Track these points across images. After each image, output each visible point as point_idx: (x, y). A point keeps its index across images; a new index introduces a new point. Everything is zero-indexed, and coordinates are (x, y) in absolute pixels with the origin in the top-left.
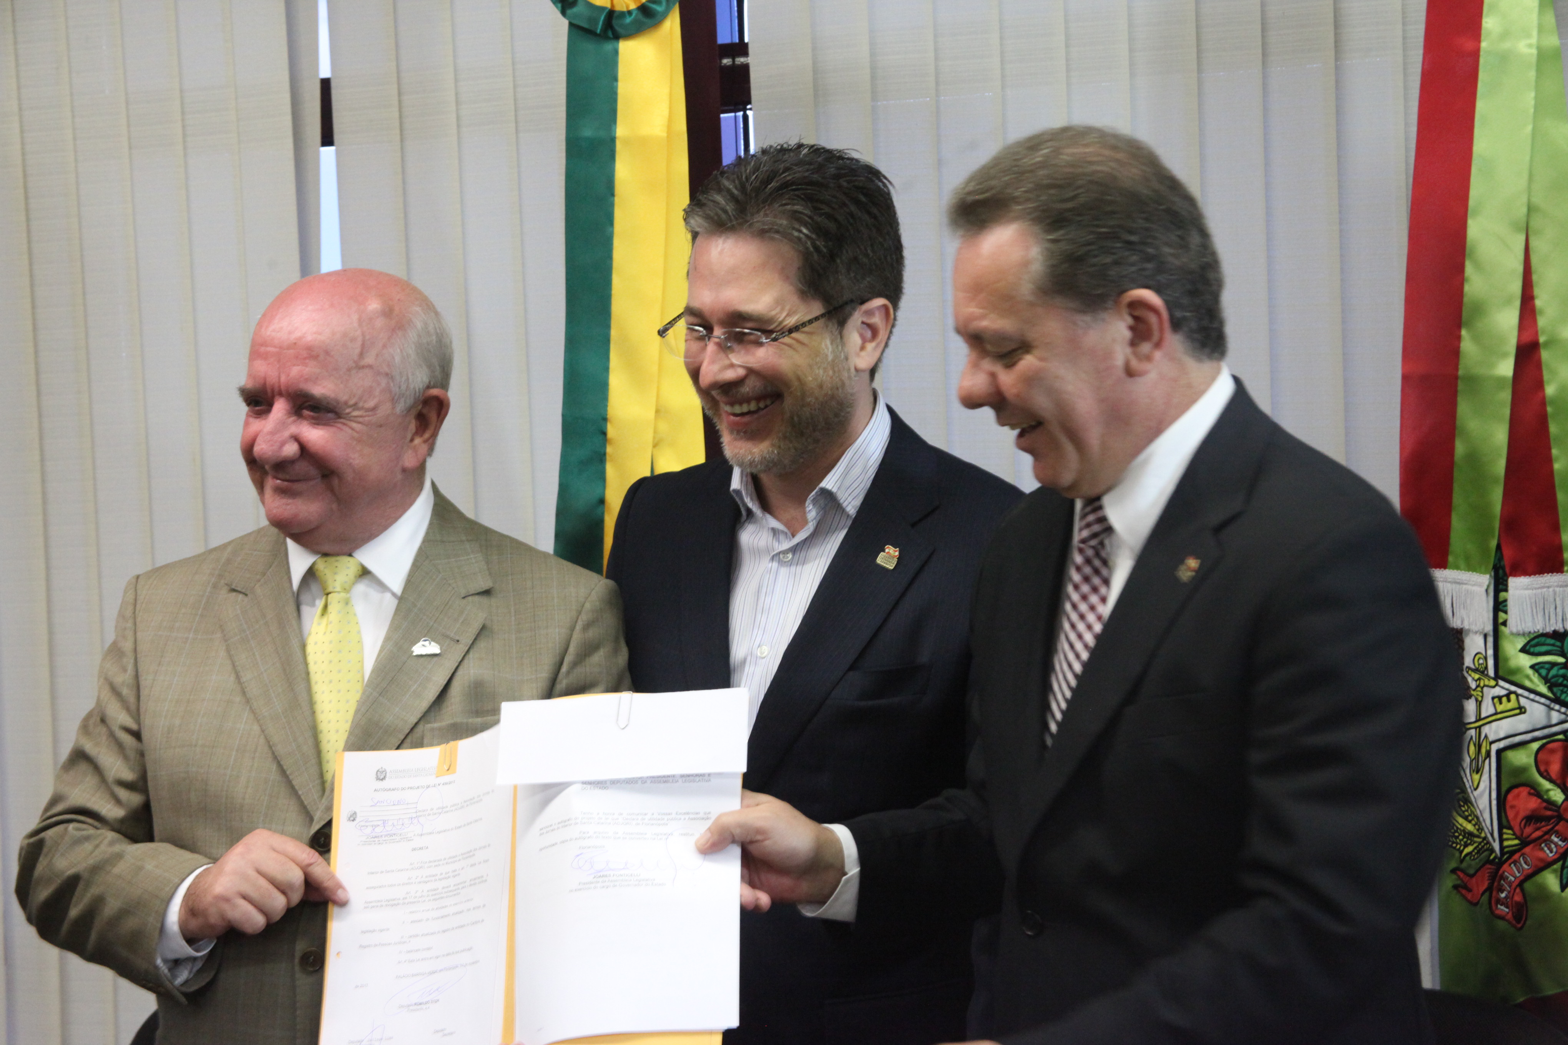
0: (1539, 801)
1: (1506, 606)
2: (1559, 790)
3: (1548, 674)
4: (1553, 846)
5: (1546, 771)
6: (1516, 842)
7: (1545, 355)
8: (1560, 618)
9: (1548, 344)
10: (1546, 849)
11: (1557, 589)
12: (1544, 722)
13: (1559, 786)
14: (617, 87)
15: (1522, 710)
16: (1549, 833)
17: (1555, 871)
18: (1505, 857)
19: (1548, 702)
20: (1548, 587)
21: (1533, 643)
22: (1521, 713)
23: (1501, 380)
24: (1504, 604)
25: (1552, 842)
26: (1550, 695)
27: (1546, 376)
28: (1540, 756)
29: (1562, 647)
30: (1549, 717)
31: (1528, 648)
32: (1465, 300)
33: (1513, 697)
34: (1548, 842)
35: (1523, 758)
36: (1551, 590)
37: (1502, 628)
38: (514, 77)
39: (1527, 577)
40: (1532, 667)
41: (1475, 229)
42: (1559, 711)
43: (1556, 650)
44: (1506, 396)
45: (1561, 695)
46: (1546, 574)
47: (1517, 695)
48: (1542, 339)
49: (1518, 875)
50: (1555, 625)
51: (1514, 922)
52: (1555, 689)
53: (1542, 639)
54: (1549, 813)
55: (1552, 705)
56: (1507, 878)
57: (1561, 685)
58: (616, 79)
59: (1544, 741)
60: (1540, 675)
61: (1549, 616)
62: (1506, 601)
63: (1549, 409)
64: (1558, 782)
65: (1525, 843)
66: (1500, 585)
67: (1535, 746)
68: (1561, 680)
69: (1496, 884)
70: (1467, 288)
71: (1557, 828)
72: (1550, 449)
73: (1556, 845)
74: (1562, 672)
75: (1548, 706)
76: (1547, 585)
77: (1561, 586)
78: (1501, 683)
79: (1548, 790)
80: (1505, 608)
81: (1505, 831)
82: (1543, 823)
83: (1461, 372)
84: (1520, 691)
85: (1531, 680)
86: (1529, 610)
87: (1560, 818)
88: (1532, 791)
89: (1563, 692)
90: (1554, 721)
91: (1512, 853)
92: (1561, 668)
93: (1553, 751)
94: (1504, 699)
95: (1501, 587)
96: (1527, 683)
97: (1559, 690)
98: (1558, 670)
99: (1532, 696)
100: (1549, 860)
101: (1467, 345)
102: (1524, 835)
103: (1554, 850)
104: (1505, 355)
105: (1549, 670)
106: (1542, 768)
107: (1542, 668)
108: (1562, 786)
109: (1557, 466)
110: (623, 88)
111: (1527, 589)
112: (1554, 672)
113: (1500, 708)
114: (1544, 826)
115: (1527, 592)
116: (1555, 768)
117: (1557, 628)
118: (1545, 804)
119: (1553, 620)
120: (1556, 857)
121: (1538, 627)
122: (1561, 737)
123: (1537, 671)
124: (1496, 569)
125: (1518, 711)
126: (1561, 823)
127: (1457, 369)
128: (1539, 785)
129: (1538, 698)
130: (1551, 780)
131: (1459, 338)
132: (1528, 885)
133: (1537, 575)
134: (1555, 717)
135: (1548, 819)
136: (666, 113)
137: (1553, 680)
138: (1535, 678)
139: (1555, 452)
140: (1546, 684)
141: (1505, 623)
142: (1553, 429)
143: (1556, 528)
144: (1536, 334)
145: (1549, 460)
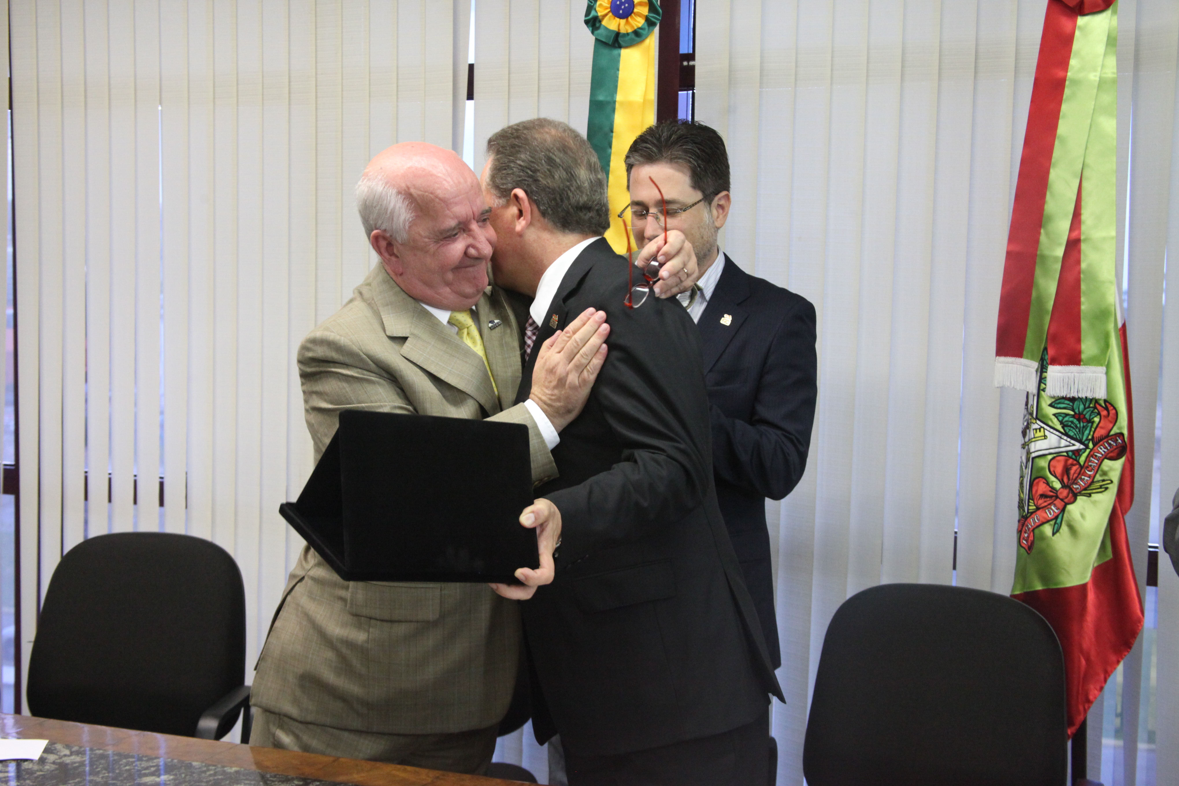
0: (1048, 487)
1: (1046, 381)
2: (1059, 482)
3: (1062, 420)
4: (1052, 511)
5: (1054, 472)
6: (1034, 507)
7: (1083, 246)
8: (1076, 391)
9: (1086, 240)
10: (1048, 513)
11: (1076, 374)
12: (1056, 445)
13: (1059, 480)
14: (618, 74)
15: (1045, 437)
16: (1050, 504)
17: (1051, 525)
18: (1029, 515)
19: (1060, 435)
20: (1072, 373)
21: (1057, 402)
22: (1045, 439)
23: (1056, 258)
24: (1045, 379)
25: (1052, 509)
26: (1062, 430)
27: (1082, 257)
28: (1052, 463)
29: (1073, 406)
30: (1059, 443)
31: (1053, 404)
32: (1045, 213)
33: (1042, 430)
34: (1049, 509)
35: (1043, 463)
36: (1073, 374)
37: (1042, 392)
38: (569, 67)
39: (1060, 366)
40: (1054, 415)
41: (1054, 175)
42: (1066, 441)
43: (1069, 407)
44: (1058, 266)
45: (1069, 431)
46: (1071, 366)
47: (1044, 429)
48: (1082, 237)
49: (1033, 525)
50: (1073, 394)
51: (1027, 550)
52: (1066, 428)
53: (1062, 401)
54: (1051, 494)
55: (1063, 436)
56: (1028, 526)
57: (1070, 426)
58: (618, 70)
59: (1055, 455)
60: (1058, 419)
61: (1071, 388)
62: (1046, 378)
63: (1082, 276)
64: (1059, 478)
65: (1038, 509)
66: (1042, 369)
67: (1050, 457)
68: (1070, 423)
69: (1024, 529)
70: (1046, 207)
71: (1055, 502)
72: (1080, 297)
73: (1053, 511)
74: (1071, 419)
75: (1061, 438)
76: (1070, 371)
77: (1078, 373)
78: (1038, 422)
79: (1053, 482)
80: (1044, 382)
81: (1031, 501)
82: (1048, 499)
83: (1038, 253)
84: (1045, 427)
85: (1052, 422)
86: (1059, 384)
87: (1057, 497)
88: (1045, 481)
89: (1070, 430)
90: (1062, 445)
91: (1032, 513)
92: (1071, 417)
93: (1059, 461)
94: (1038, 431)
95: (1044, 370)
96: (1050, 423)
97: (1068, 429)
98: (1069, 418)
99: (1052, 430)
100: (1049, 519)
101: (1043, 238)
102: (1038, 505)
103: (1052, 513)
104: (1060, 245)
105: (1064, 418)
106: (1052, 469)
107: (1061, 416)
108: (1061, 480)
109: (1083, 307)
110: (622, 74)
111: (1059, 372)
112: (1066, 419)
113: (1036, 435)
114: (1048, 501)
115: (1059, 374)
116: (1059, 470)
117: (1074, 396)
118: (1050, 489)
119: (1072, 391)
120: (1054, 517)
121: (1063, 394)
122: (1065, 454)
123: (1057, 417)
124: (1042, 360)
125: (1043, 438)
126: (1058, 500)
127: (1036, 250)
128: (1048, 478)
129: (1054, 432)
130: (1056, 477)
131: (1039, 233)
132: (1036, 531)
133: (1066, 366)
134: (1063, 443)
135: (1051, 497)
136: (644, 89)
137: (1065, 423)
138: (1055, 420)
139: (1083, 299)
140: (1061, 424)
141: (1044, 390)
142: (1083, 287)
143: (1079, 341)
144: (1080, 234)
145: (1079, 303)
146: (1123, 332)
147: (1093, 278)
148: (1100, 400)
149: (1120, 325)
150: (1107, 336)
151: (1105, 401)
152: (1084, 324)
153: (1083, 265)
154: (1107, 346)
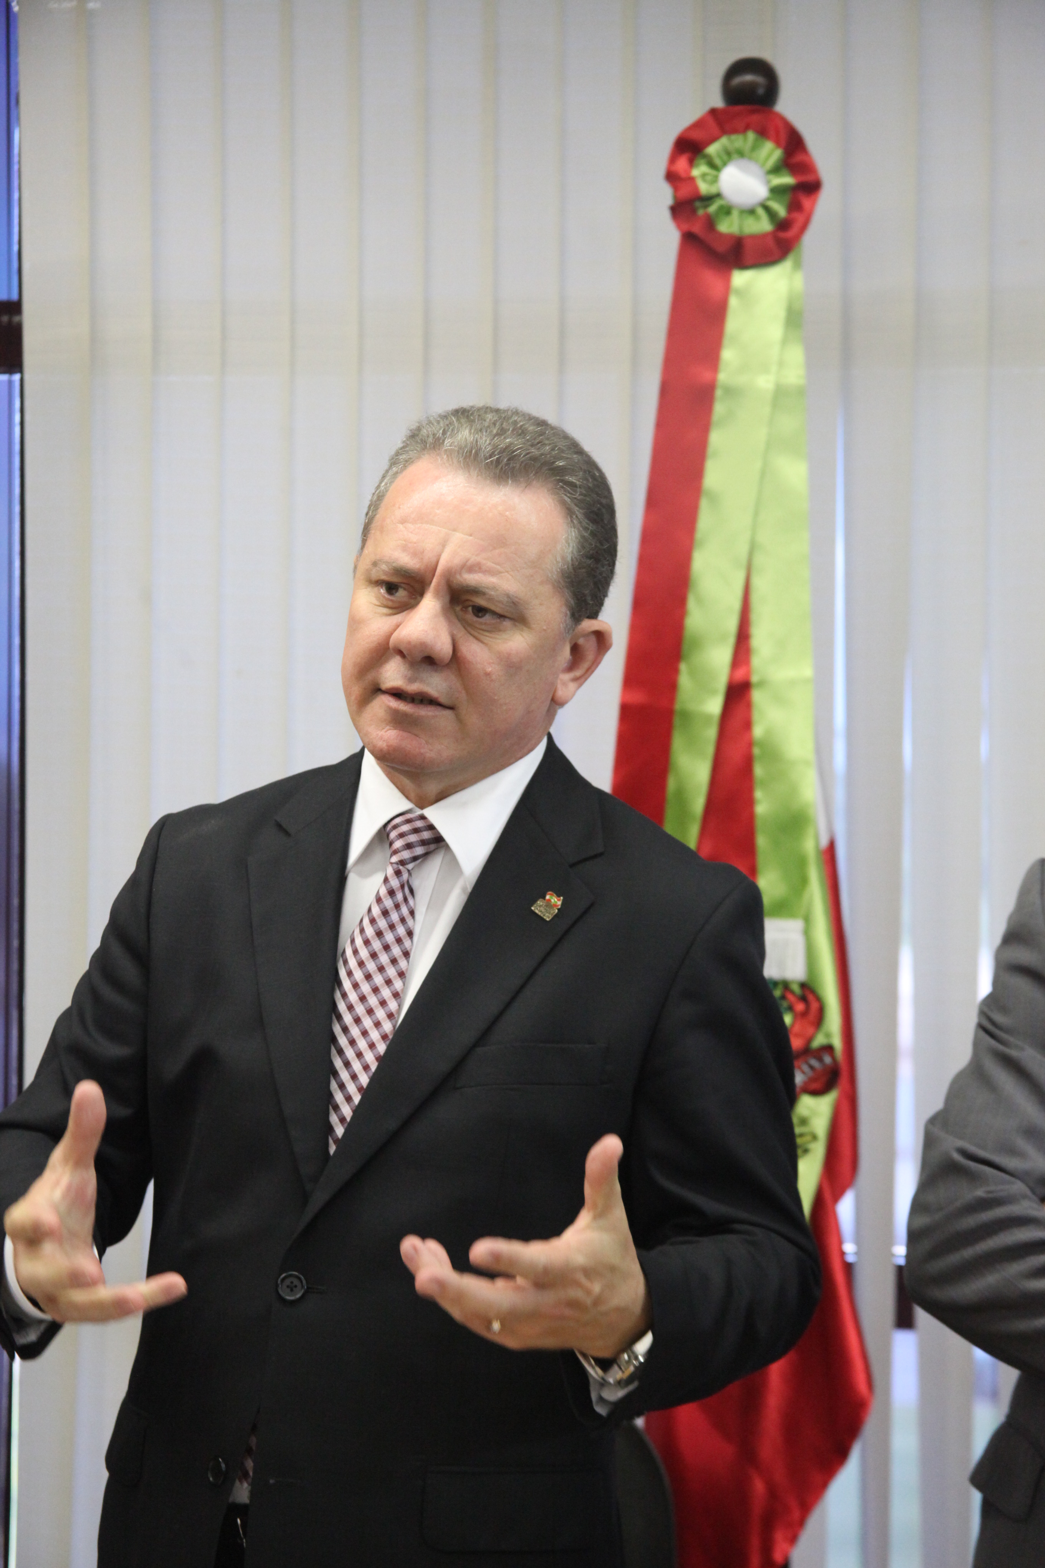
7: (756, 696)
9: (760, 684)
23: (708, 718)
27: (756, 716)
32: (683, 633)
41: (698, 562)
44: (711, 733)
48: (755, 679)
63: (756, 751)
70: (688, 622)
72: (752, 790)
83: (676, 706)
101: (684, 680)
104: (714, 692)
109: (759, 809)
127: (673, 702)
131: (677, 671)
139: (758, 794)
142: (759, 771)
143: (753, 870)
144: (748, 673)
145: (749, 802)
146: (830, 855)
147: (774, 755)
148: (793, 982)
149: (824, 842)
150: (801, 863)
151: (803, 986)
152: (762, 841)
153: (758, 731)
154: (804, 881)
